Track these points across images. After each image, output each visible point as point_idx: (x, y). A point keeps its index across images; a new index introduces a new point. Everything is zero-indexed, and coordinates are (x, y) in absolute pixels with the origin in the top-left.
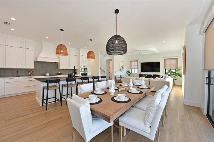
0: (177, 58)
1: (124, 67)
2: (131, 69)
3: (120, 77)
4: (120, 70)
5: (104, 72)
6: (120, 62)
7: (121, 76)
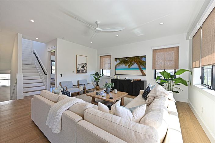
0: (178, 47)
1: (88, 66)
2: (101, 70)
3: (76, 84)
4: (78, 72)
5: (46, 75)
6: (77, 55)
7: (78, 81)
